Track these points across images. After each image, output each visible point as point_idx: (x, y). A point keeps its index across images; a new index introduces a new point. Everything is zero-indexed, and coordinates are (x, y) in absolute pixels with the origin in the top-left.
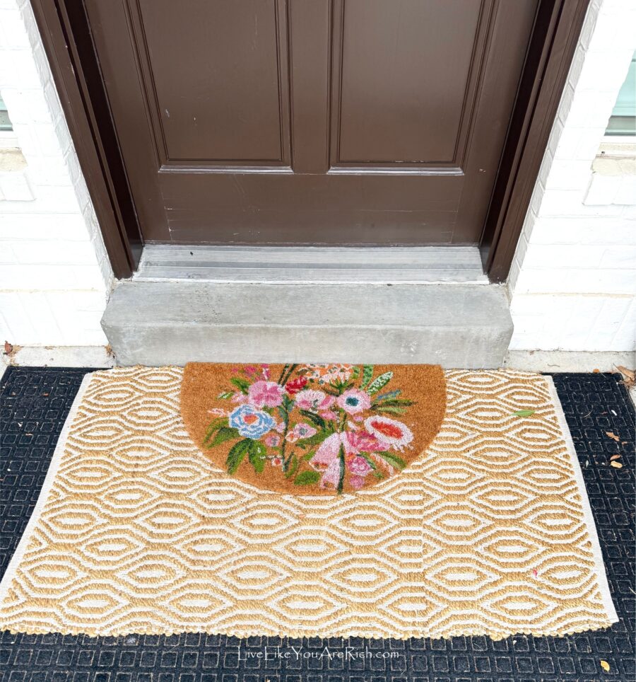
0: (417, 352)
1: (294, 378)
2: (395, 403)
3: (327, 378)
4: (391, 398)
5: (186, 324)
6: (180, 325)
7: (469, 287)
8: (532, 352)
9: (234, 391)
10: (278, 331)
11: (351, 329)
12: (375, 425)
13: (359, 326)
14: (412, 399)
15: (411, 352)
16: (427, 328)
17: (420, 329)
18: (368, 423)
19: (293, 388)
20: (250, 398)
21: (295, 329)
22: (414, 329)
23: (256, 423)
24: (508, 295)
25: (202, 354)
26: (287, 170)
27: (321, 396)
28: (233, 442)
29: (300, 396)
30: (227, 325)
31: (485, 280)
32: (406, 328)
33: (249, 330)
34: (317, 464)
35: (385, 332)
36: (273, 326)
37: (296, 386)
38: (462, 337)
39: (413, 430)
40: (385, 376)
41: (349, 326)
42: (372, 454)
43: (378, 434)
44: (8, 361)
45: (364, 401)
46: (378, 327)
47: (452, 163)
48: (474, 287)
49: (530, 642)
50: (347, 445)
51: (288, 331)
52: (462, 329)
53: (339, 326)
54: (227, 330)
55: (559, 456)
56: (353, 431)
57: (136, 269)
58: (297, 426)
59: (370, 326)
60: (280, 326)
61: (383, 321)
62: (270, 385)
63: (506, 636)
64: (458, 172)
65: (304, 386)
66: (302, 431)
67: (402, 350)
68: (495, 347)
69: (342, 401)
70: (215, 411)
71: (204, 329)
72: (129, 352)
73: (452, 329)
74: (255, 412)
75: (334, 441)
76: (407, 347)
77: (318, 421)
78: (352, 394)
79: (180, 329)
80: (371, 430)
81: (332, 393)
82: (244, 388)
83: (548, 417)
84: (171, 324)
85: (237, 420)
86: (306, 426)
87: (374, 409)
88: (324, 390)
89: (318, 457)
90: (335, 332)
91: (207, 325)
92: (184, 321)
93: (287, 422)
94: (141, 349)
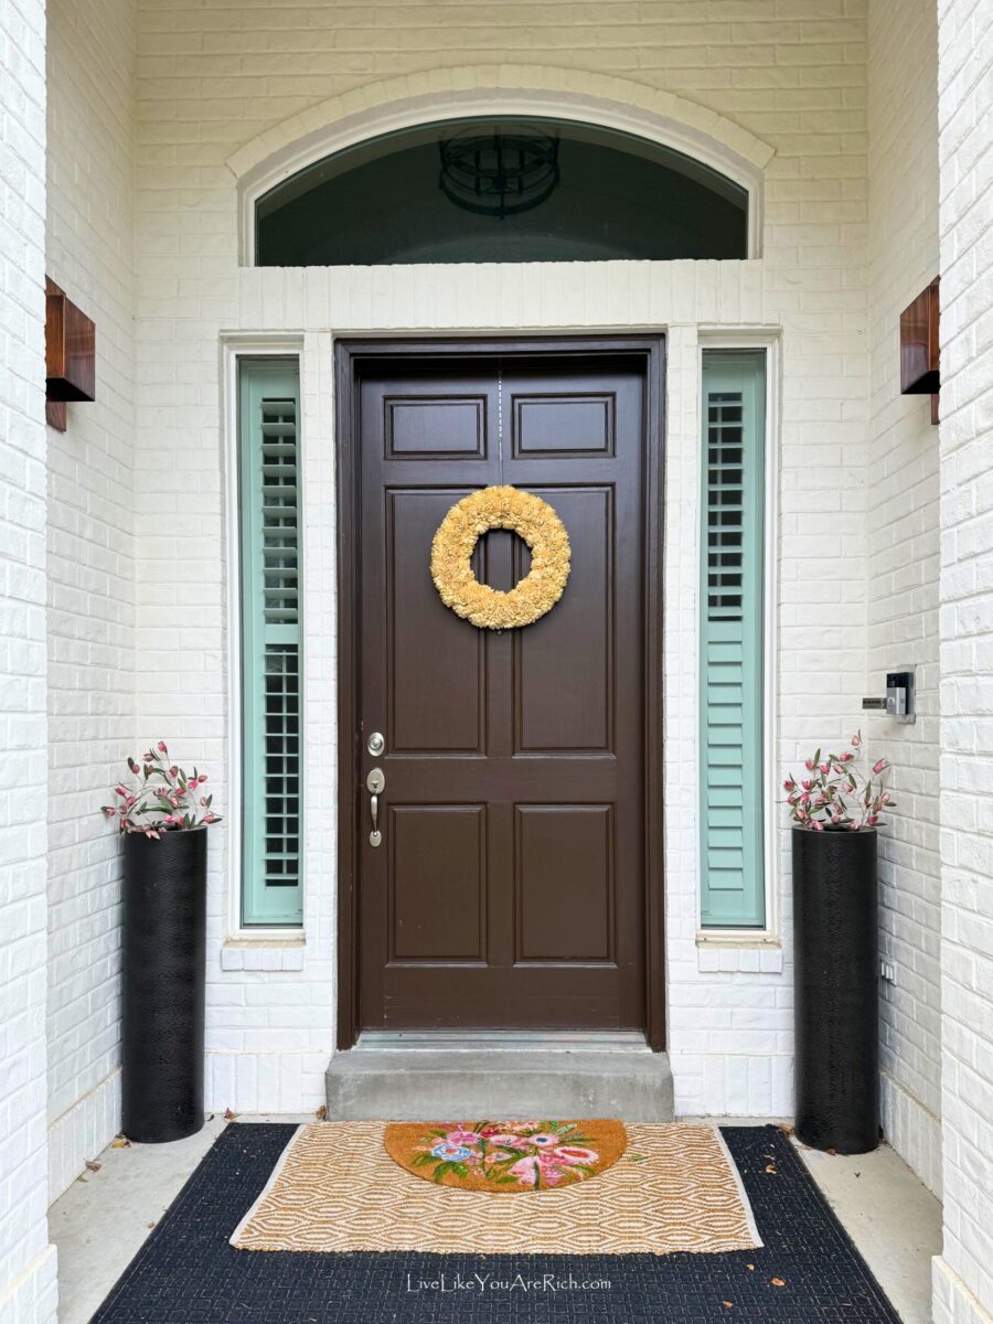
0: (595, 1102)
1: (486, 1129)
2: (580, 1140)
3: (517, 1128)
4: (576, 1137)
5: (397, 1072)
6: (392, 1072)
7: (636, 1054)
8: (703, 1118)
9: (433, 1138)
10: (473, 1077)
11: (536, 1074)
12: (564, 1151)
13: (541, 1072)
14: (594, 1137)
15: (589, 1102)
16: (600, 1074)
17: (593, 1074)
18: (558, 1151)
19: (488, 1134)
20: (449, 1141)
21: (488, 1075)
22: (588, 1074)
23: (457, 1153)
24: (668, 1058)
25: (405, 1106)
26: (484, 965)
27: (515, 1138)
28: (438, 1163)
29: (493, 1139)
30: (430, 1072)
31: (649, 1051)
32: (582, 1073)
33: (449, 1076)
34: (515, 1173)
35: (565, 1077)
36: (469, 1072)
37: (489, 1133)
38: (631, 1084)
39: (598, 1153)
40: (570, 1126)
41: (534, 1072)
42: (564, 1166)
43: (567, 1156)
44: (229, 1121)
45: (551, 1139)
46: (559, 1073)
47: (606, 959)
48: (640, 1055)
49: (689, 1258)
50: (540, 1163)
51: (482, 1075)
52: (628, 1075)
53: (524, 1071)
54: (430, 1077)
55: (722, 1166)
56: (545, 1156)
57: (355, 1044)
58: (494, 1154)
59: (552, 1072)
60: (475, 1072)
61: (561, 1069)
62: (465, 1134)
63: (667, 1251)
64: (613, 966)
65: (497, 1133)
66: (498, 1156)
67: (582, 1099)
68: (662, 1096)
69: (533, 1140)
70: (418, 1148)
71: (412, 1076)
72: (341, 1105)
73: (620, 1075)
74: (454, 1147)
75: (528, 1161)
76: (586, 1096)
77: (511, 1150)
78: (542, 1136)
79: (390, 1076)
80: (561, 1154)
81: (523, 1136)
82: (443, 1135)
83: (714, 1147)
84: (384, 1072)
85: (438, 1152)
86: (501, 1154)
87: (562, 1143)
88: (515, 1134)
89: (514, 1169)
90: (522, 1078)
91: (414, 1072)
92: (395, 1069)
93: (484, 1152)
94: (353, 1101)
